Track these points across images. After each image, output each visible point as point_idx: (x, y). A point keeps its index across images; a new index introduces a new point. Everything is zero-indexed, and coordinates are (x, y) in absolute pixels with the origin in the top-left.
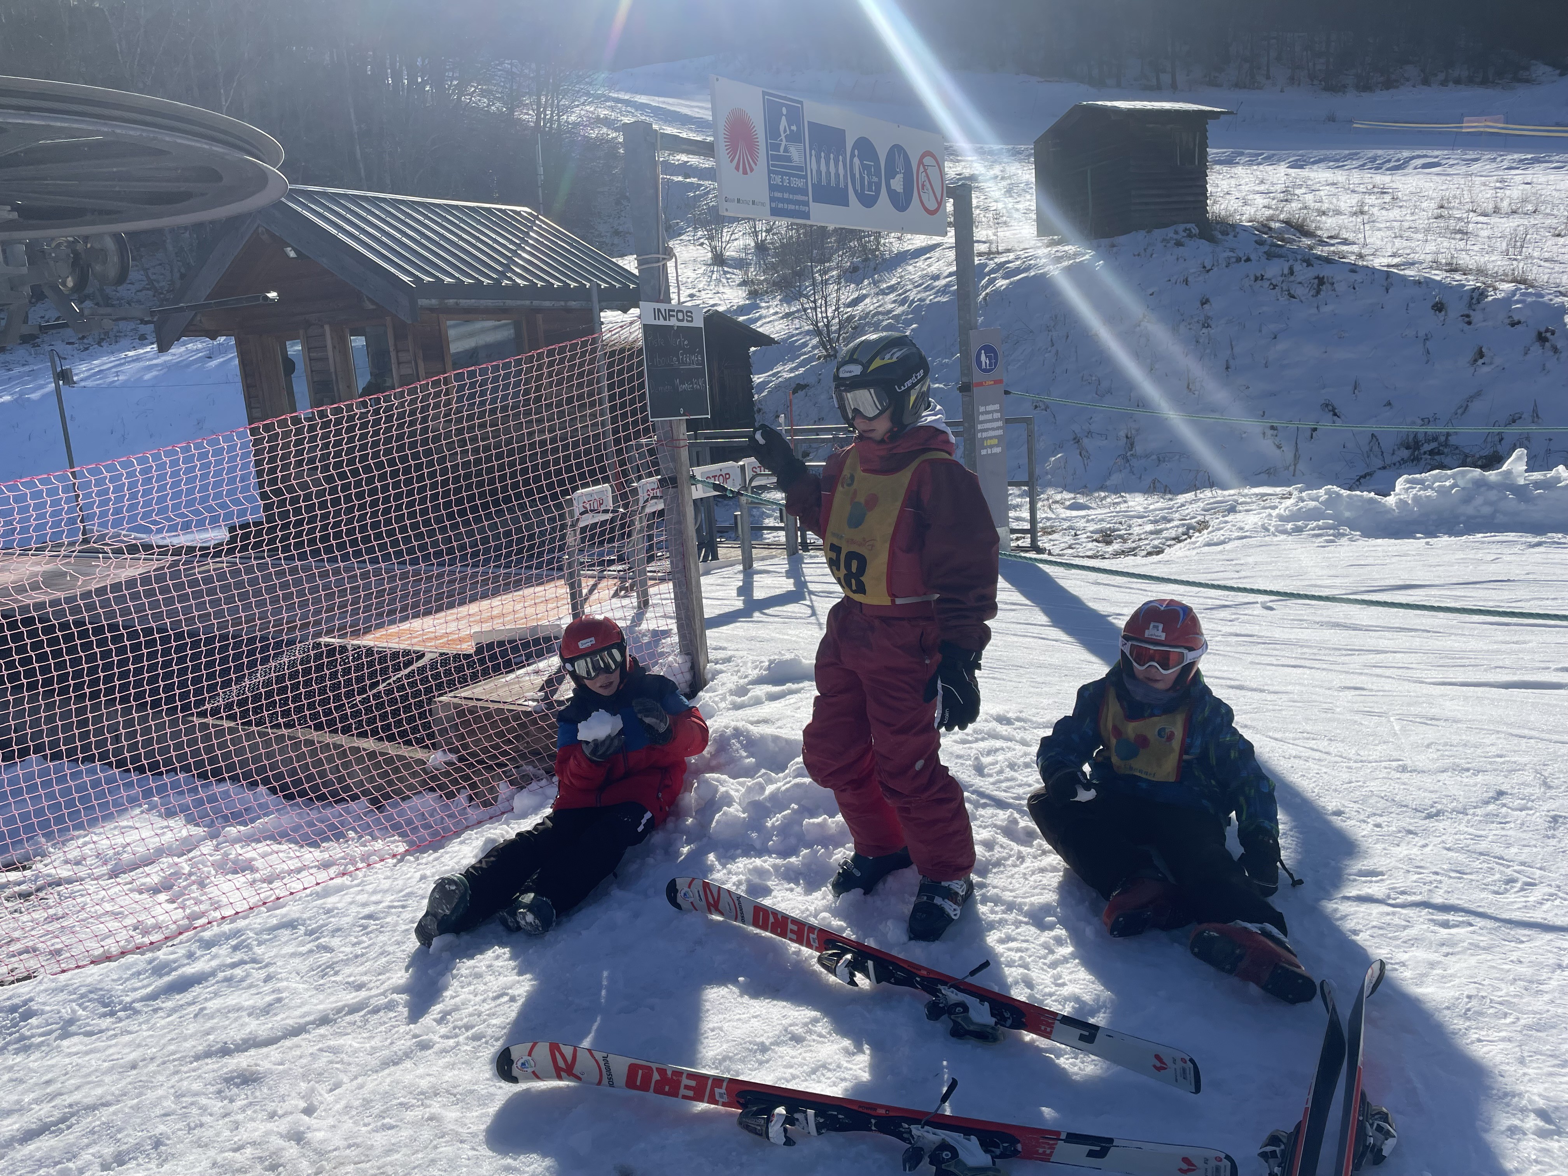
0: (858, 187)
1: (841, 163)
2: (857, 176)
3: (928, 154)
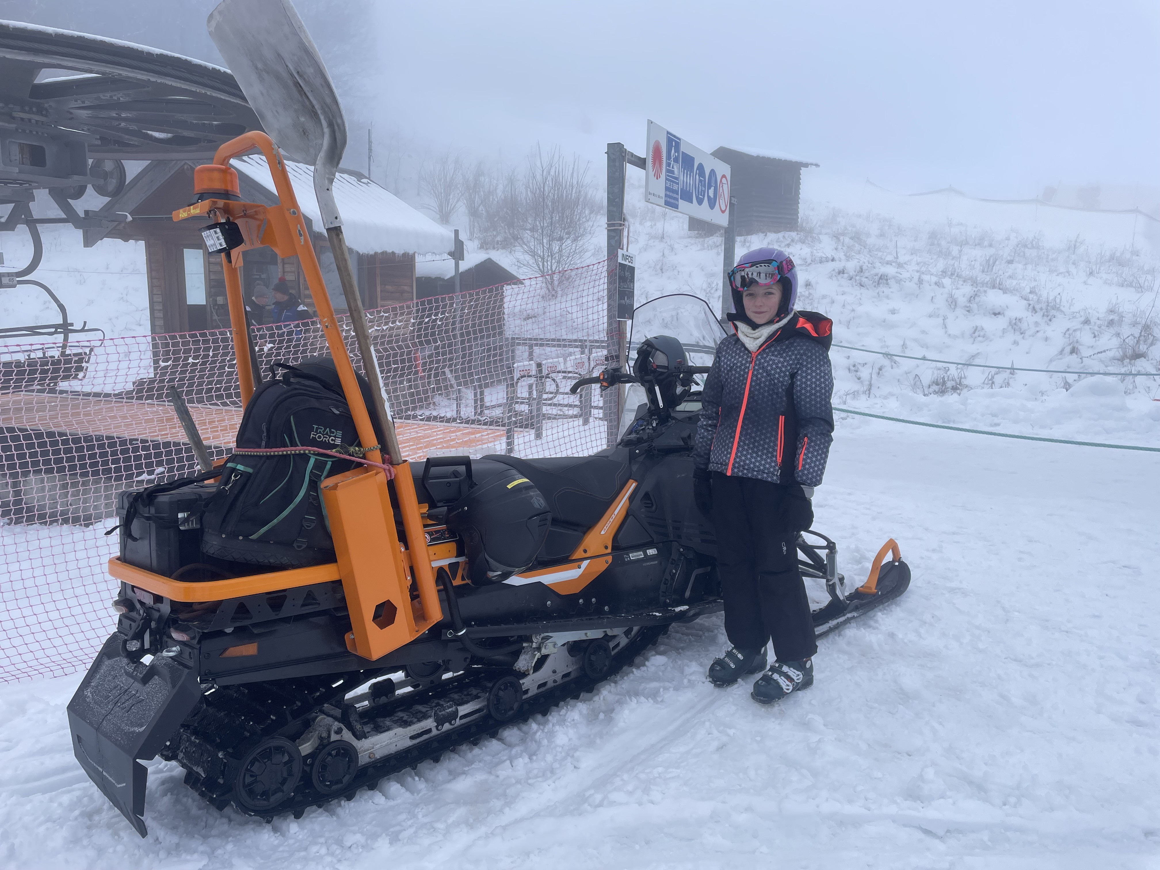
0: (697, 193)
1: (692, 178)
2: (697, 186)
3: (724, 176)
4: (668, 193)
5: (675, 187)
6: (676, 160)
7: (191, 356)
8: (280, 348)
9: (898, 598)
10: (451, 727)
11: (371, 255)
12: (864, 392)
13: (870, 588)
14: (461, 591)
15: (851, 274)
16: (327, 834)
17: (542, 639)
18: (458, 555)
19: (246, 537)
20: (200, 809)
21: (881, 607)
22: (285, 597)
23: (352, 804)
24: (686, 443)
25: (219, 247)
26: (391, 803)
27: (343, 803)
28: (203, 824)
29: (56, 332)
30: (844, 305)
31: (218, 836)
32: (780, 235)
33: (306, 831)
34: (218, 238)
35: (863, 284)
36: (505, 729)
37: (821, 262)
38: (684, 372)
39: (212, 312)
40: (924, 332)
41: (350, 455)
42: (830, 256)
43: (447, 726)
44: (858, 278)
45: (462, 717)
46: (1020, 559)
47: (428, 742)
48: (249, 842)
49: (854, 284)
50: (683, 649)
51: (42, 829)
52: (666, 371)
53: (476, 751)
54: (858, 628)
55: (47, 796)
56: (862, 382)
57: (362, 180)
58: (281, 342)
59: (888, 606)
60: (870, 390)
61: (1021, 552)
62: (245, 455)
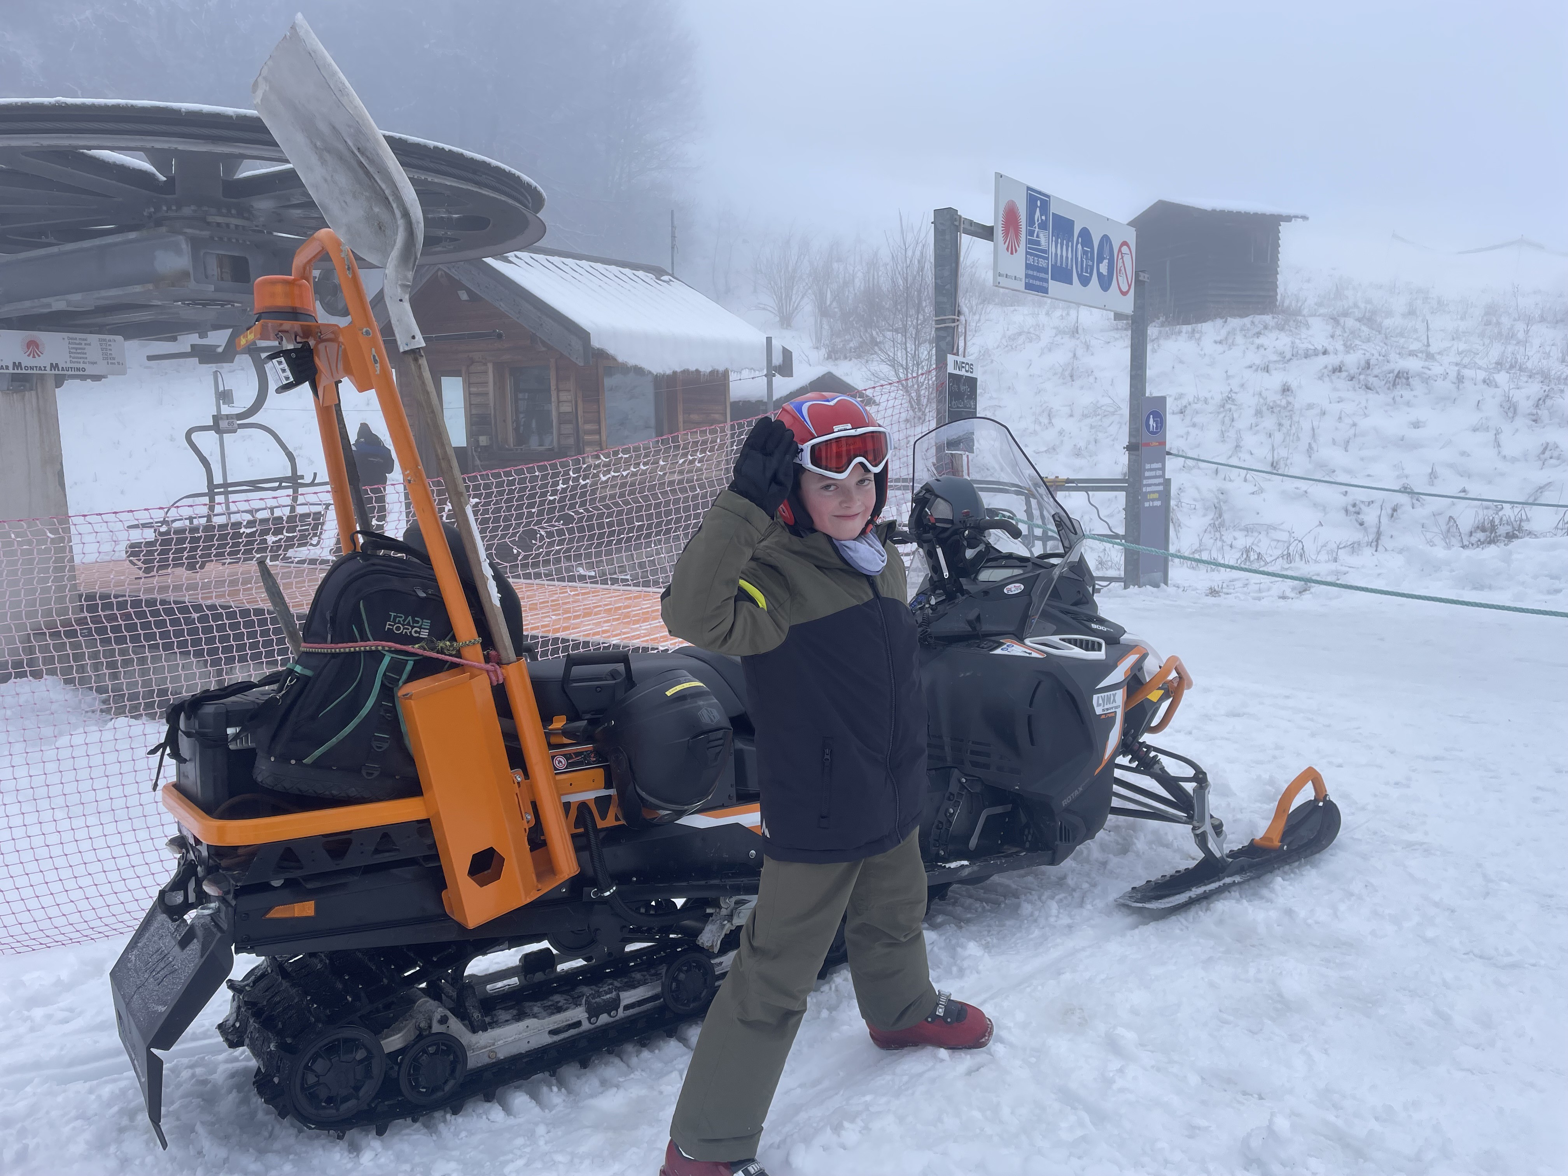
0: (1079, 270)
1: (1070, 248)
2: (1079, 260)
3: (1125, 243)
4: (1030, 272)
5: (1042, 263)
6: (1043, 226)
7: (374, 517)
8: (487, 504)
9: (1317, 856)
10: (611, 1020)
11: (668, 376)
12: (1370, 544)
13: (1271, 840)
14: (613, 835)
15: (1352, 372)
16: (417, 1159)
17: (737, 903)
18: (608, 786)
19: (299, 760)
20: (268, 1113)
21: (1287, 868)
22: (348, 842)
23: (459, 1119)
24: (974, 629)
25: (285, 382)
26: (511, 1121)
27: (448, 1116)
28: (266, 1134)
29: (280, 487)
30: (1340, 418)
31: (278, 1152)
32: (1247, 321)
33: (390, 1152)
34: (284, 371)
35: (1370, 385)
36: (691, 1026)
37: (1306, 356)
38: (970, 528)
39: (473, 456)
40: (1464, 454)
41: (438, 652)
42: (1320, 347)
43: (604, 1019)
44: (1362, 377)
45: (627, 1008)
46: (1535, 800)
47: (573, 1040)
48: (315, 1162)
49: (1357, 386)
50: (968, 921)
51: (67, 1130)
52: (950, 526)
53: (646, 1054)
54: (1238, 901)
55: (88, 1085)
56: (1366, 529)
57: (662, 278)
58: (488, 496)
59: (1299, 867)
60: (1377, 541)
61: (1539, 788)
62: (312, 653)
